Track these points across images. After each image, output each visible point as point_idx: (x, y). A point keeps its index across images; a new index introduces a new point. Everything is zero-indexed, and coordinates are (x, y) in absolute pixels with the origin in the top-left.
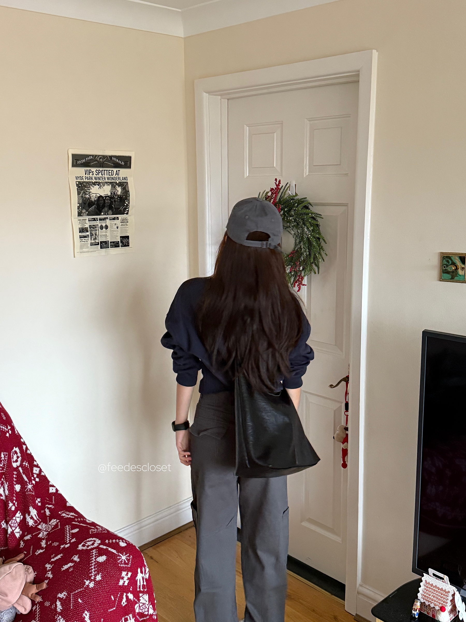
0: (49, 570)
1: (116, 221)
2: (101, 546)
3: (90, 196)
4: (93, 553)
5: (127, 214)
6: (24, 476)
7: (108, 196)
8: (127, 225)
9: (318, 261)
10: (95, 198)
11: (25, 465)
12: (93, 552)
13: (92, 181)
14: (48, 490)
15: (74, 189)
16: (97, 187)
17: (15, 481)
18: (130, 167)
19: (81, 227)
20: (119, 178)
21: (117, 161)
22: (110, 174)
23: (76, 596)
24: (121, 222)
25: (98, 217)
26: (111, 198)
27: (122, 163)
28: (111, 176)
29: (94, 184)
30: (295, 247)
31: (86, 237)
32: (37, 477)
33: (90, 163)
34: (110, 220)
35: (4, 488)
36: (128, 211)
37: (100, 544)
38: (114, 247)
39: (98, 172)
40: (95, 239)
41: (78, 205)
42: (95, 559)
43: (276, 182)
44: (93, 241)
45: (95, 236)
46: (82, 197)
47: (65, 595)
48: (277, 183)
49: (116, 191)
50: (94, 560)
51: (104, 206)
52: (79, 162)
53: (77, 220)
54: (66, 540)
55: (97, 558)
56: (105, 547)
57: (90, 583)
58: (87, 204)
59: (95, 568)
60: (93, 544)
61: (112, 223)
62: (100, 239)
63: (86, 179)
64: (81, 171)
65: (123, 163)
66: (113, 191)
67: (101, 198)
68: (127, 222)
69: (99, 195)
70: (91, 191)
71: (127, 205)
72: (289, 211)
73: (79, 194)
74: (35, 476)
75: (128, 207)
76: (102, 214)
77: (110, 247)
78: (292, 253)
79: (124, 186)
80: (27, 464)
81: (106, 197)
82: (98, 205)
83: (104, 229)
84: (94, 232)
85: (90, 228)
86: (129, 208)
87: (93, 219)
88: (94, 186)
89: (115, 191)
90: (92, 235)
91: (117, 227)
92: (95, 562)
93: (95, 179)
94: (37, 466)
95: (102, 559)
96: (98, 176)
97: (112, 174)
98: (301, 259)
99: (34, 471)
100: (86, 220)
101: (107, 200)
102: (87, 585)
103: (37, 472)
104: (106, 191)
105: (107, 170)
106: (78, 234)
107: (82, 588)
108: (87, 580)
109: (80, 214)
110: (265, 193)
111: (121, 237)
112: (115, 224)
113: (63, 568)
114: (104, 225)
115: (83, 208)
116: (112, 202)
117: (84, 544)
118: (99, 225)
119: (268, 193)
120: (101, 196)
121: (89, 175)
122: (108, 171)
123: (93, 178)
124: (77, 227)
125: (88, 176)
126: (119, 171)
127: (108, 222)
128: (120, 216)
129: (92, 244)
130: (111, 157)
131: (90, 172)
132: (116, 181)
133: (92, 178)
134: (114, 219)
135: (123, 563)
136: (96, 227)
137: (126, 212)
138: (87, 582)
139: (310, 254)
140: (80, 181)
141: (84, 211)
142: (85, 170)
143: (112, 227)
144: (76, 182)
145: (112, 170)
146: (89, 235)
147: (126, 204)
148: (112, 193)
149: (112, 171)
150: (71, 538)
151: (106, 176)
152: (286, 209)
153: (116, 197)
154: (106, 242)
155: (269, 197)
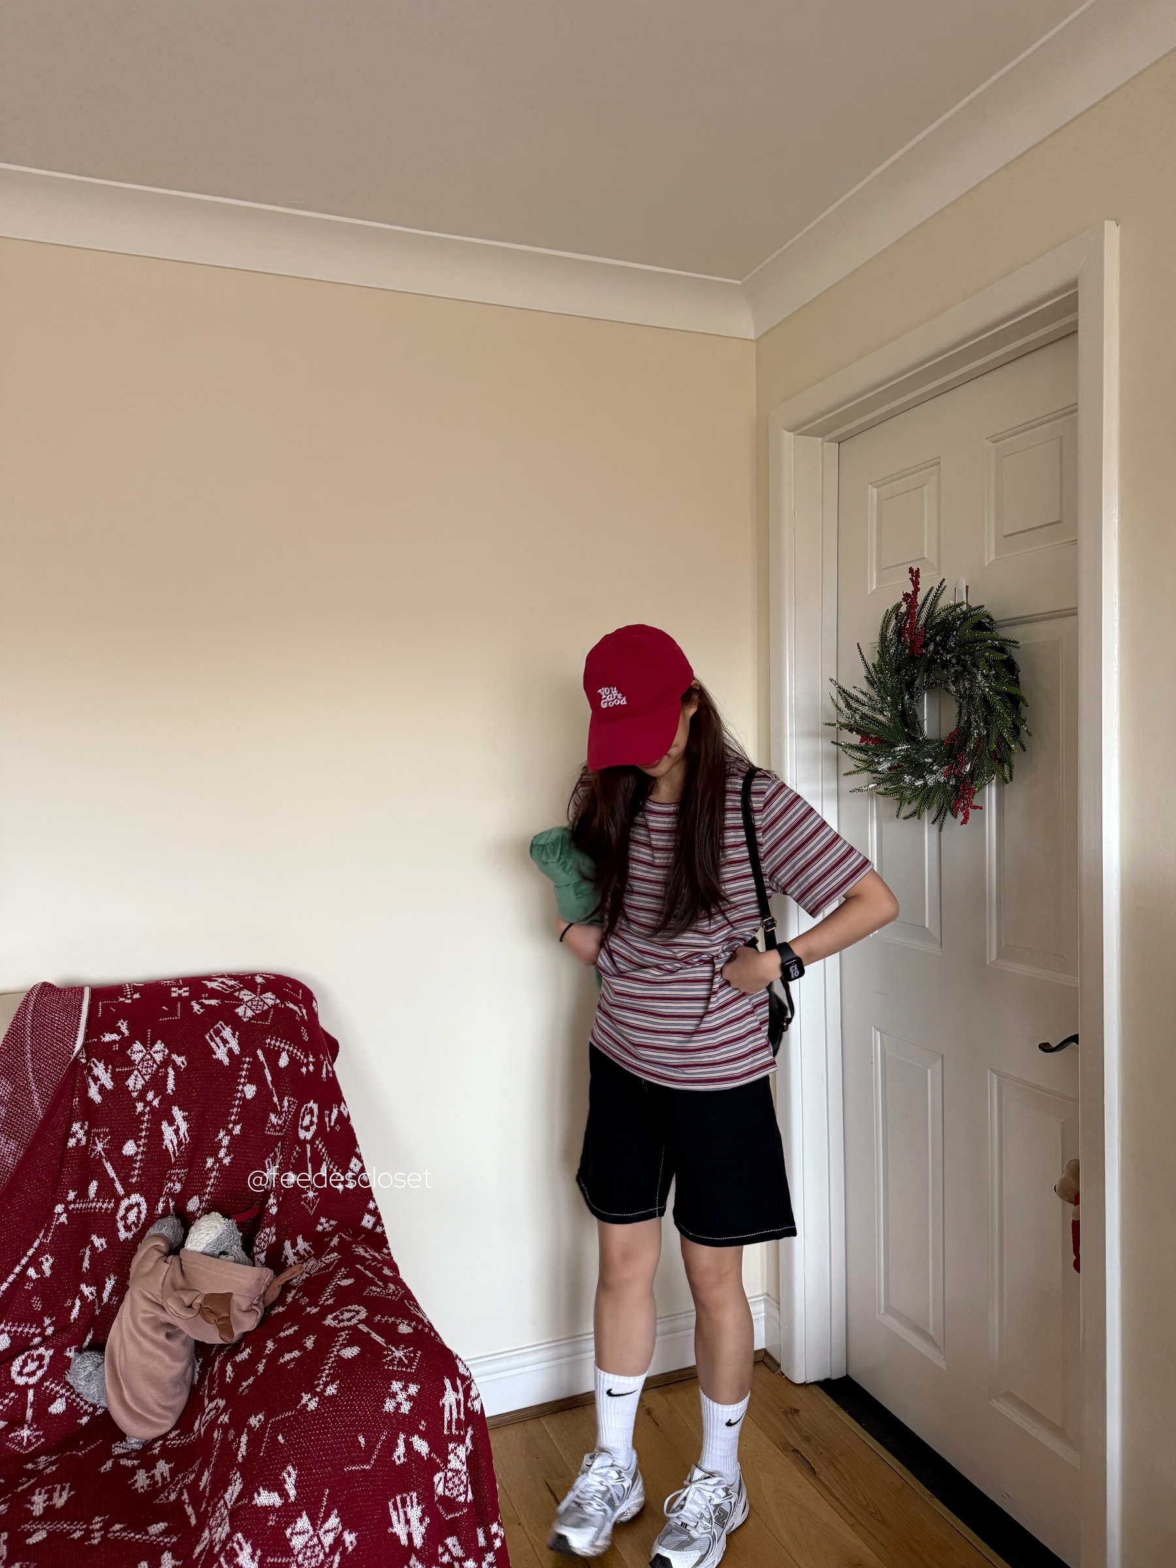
0: (266, 1354)
4: (342, 1338)
30: (958, 723)
42: (340, 1350)
43: (912, 575)
47: (260, 1421)
48: (914, 578)
50: (337, 1352)
54: (322, 1298)
55: (343, 1349)
56: (367, 1330)
57: (310, 1399)
59: (331, 1368)
60: (351, 1318)
72: (946, 639)
78: (953, 735)
92: (336, 1356)
95: (352, 1352)
98: (969, 748)
102: (303, 1404)
107: (293, 1408)
108: (308, 1391)
110: (895, 607)
113: (284, 1358)
117: (339, 1314)
138: (306, 1397)
150: (329, 1297)
152: (938, 638)
155: (903, 616)
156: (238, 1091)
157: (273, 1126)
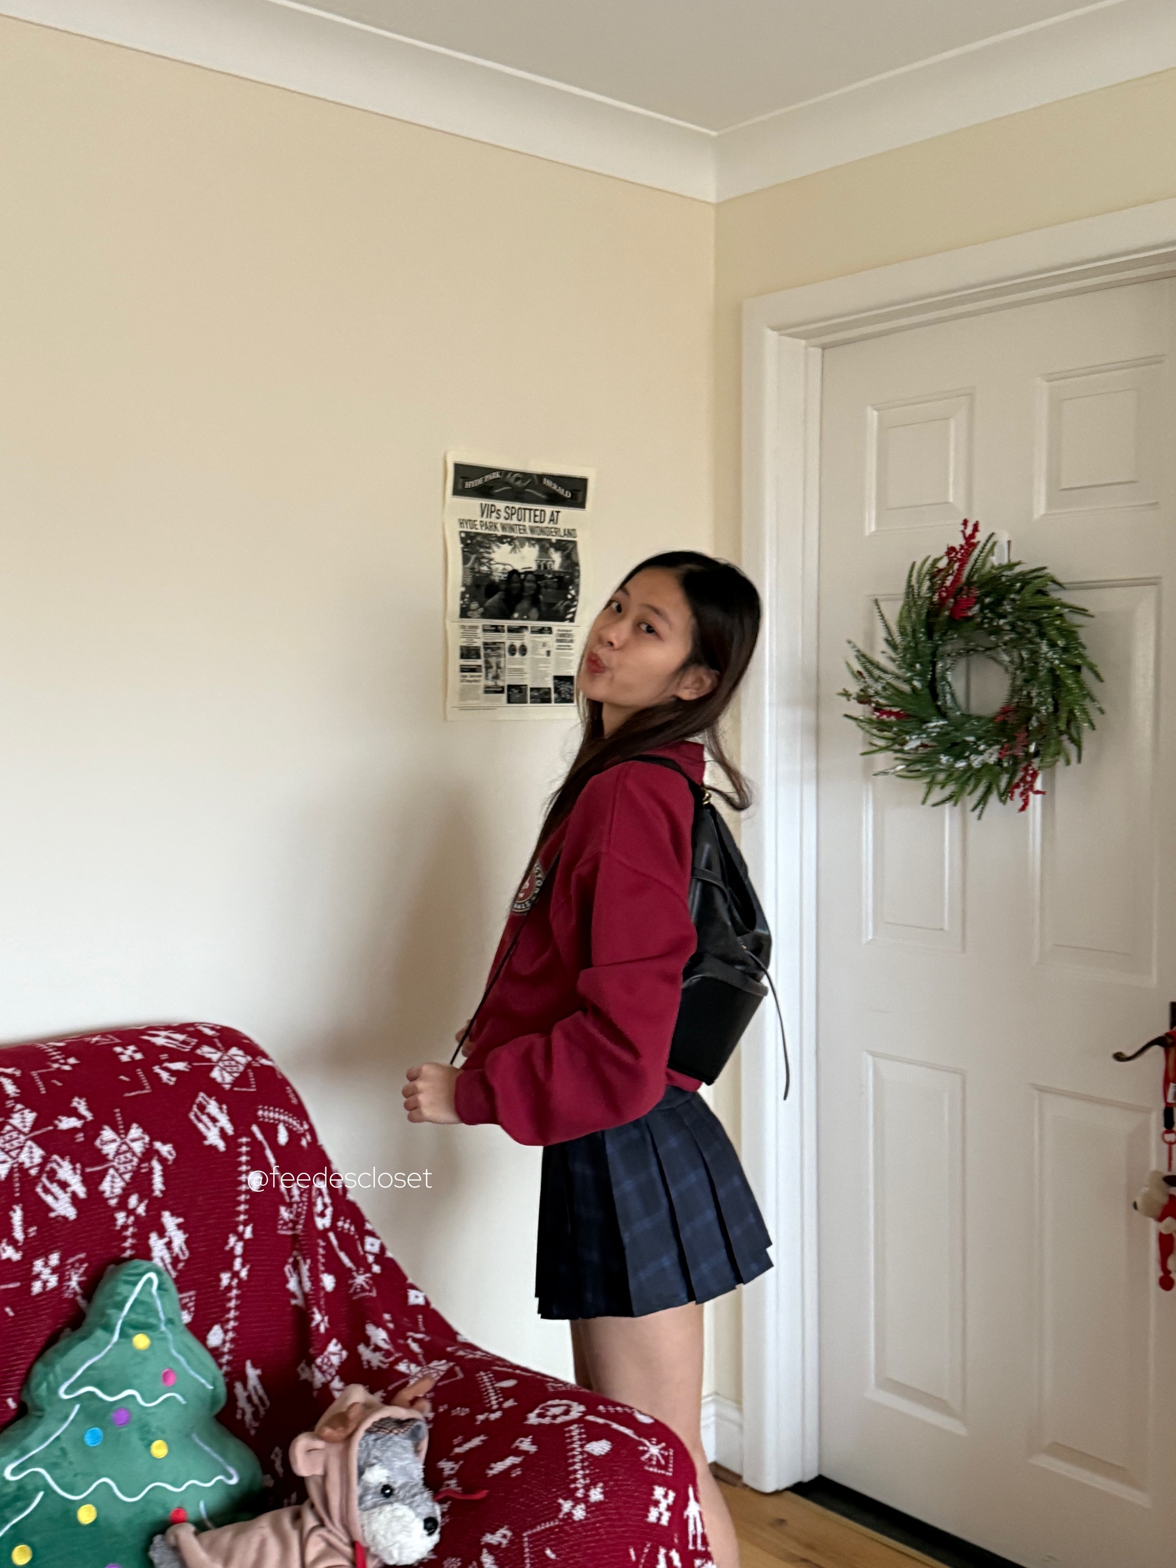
0: (450, 1475)
1: (545, 638)
2: (590, 1418)
3: (490, 568)
4: (574, 1434)
5: (572, 620)
6: (343, 1256)
7: (531, 573)
8: (571, 649)
9: (1078, 728)
10: (501, 575)
11: (342, 1227)
12: (570, 1431)
13: (496, 533)
14: (406, 1297)
15: (456, 550)
16: (506, 548)
17: (324, 1264)
18: (581, 505)
19: (464, 644)
20: (557, 531)
21: (555, 487)
22: (537, 519)
23: (539, 1541)
24: (558, 641)
25: (506, 623)
26: (538, 576)
27: (565, 493)
28: (538, 525)
29: (501, 540)
30: (1012, 697)
31: (473, 670)
32: (377, 1262)
33: (492, 488)
34: (533, 632)
35: (299, 1275)
36: (574, 613)
37: (585, 1414)
38: (539, 700)
39: (509, 511)
40: (496, 677)
41: (463, 589)
42: (582, 1446)
43: (965, 528)
44: (491, 683)
45: (497, 671)
46: (472, 569)
47: (504, 1536)
48: (969, 531)
49: (550, 562)
50: (579, 1449)
51: (519, 598)
52: (468, 485)
53: (457, 625)
54: (490, 1402)
55: (585, 1444)
56: (601, 1421)
57: (574, 1507)
58: (483, 589)
59: (583, 1468)
60: (567, 1412)
61: (537, 639)
62: (507, 680)
63: (484, 528)
64: (472, 507)
65: (568, 495)
66: (541, 561)
67: (515, 576)
68: (572, 641)
69: (509, 568)
70: (492, 556)
71: (574, 599)
72: (998, 602)
73: (466, 560)
74: (371, 1259)
75: (575, 603)
76: (516, 615)
77: (529, 702)
78: (1005, 711)
79: (567, 548)
80: (347, 1226)
81: (526, 573)
82: (508, 592)
83: (517, 655)
84: (493, 660)
85: (486, 649)
86: (575, 606)
87: (494, 628)
88: (500, 545)
89: (548, 561)
90: (488, 666)
91: (548, 653)
92: (582, 1453)
93: (504, 528)
94: (372, 1234)
95: (600, 1448)
96: (508, 522)
97: (542, 520)
98: (1032, 725)
99: (368, 1247)
100: (476, 627)
101: (529, 581)
102: (567, 1514)
103: (376, 1249)
104: (526, 559)
105: (530, 510)
106: (456, 661)
107: (552, 1519)
108: (565, 1499)
109: (464, 613)
110: (930, 562)
111: (556, 678)
112: (544, 645)
113: (491, 1469)
114: (518, 644)
115: (472, 599)
116: (539, 587)
117: (542, 1411)
118: (508, 643)
119: (936, 561)
120: (514, 572)
121: (490, 517)
122: (532, 512)
123: (499, 526)
124: (457, 640)
125: (488, 520)
126: (558, 512)
127: (528, 638)
128: (556, 626)
129: (488, 690)
130: (541, 477)
131: (492, 510)
132: (550, 537)
133: (495, 527)
134: (541, 631)
135: (654, 1463)
136: (499, 648)
137: (569, 616)
138: (567, 1506)
139: (1056, 709)
140: (469, 530)
141: (474, 605)
142: (481, 504)
143: (535, 649)
144: (461, 532)
145: (542, 510)
146: (480, 666)
147: (571, 594)
148: (539, 566)
149: (543, 513)
150: (501, 1399)
151: (527, 524)
152: (987, 600)
153: (550, 576)
154: (520, 689)
155: (940, 571)
156: (241, 1183)
157: (286, 1223)
